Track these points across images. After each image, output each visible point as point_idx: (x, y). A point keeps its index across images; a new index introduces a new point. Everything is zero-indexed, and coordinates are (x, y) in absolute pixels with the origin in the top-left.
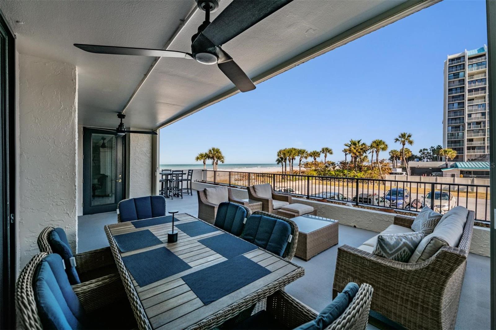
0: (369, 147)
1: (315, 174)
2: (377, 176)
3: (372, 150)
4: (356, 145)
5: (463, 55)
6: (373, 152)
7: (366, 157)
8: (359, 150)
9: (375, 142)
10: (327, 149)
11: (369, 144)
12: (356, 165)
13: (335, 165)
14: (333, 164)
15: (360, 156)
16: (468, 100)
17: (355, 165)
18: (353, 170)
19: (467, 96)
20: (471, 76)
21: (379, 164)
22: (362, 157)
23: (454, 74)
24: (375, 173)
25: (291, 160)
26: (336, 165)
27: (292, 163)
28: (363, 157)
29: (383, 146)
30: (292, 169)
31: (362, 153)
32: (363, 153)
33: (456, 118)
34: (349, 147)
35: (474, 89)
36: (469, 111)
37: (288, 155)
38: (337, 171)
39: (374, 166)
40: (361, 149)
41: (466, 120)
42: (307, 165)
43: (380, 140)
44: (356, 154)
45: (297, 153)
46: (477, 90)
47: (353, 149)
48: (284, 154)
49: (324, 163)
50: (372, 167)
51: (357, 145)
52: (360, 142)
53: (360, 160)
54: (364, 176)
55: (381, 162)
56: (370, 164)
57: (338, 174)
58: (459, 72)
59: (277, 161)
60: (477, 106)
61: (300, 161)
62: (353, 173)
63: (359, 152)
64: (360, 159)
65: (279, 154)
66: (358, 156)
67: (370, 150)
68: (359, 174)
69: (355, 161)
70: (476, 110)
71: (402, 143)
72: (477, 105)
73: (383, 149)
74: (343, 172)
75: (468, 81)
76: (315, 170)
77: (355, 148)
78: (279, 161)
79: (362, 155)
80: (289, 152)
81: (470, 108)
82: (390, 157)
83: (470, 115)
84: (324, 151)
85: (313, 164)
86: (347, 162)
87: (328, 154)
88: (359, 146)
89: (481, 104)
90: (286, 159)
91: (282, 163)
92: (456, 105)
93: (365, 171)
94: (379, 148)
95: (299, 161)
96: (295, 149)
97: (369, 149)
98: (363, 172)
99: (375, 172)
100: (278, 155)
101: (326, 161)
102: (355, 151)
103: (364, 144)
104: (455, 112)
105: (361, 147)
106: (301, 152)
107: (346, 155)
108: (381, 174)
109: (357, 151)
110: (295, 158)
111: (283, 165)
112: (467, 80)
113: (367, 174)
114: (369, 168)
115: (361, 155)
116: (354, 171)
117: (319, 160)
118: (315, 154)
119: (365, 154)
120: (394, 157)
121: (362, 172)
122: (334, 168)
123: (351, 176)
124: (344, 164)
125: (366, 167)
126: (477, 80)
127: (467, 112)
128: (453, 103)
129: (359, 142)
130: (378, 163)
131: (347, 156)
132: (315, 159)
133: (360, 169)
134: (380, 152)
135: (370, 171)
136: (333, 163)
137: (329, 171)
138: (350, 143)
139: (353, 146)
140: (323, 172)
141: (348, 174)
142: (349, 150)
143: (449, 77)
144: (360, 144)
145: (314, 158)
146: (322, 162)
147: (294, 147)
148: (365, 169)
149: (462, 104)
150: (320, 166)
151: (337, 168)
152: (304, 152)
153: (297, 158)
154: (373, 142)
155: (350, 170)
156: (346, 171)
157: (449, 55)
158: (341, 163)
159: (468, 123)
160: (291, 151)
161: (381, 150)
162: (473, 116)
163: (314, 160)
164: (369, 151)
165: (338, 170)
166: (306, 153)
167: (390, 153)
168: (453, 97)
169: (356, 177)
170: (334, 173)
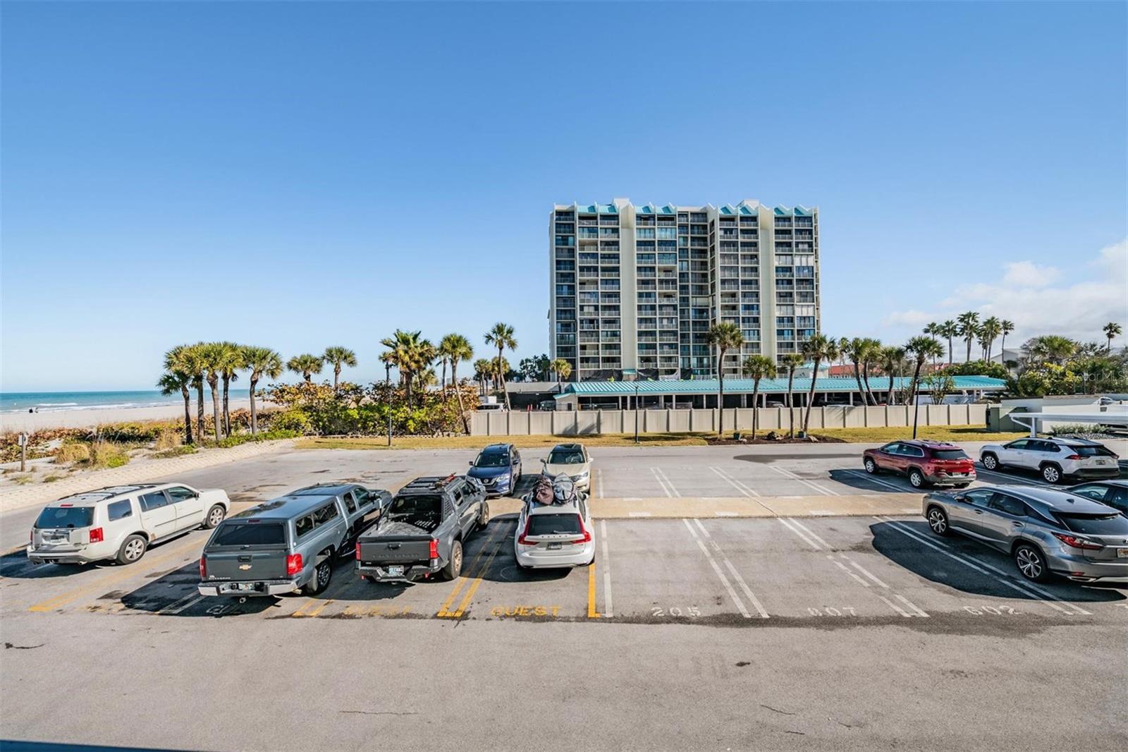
0: (436, 350)
1: (305, 419)
2: (454, 415)
3: (442, 358)
4: (409, 344)
5: (571, 210)
6: (445, 361)
7: (432, 373)
8: (417, 357)
9: (448, 339)
10: (340, 351)
11: (436, 342)
12: (411, 393)
13: (361, 393)
14: (356, 390)
15: (419, 371)
16: (580, 284)
17: (408, 392)
18: (404, 404)
19: (578, 278)
20: (582, 245)
21: (458, 388)
22: (424, 374)
23: (562, 236)
24: (449, 409)
25: (220, 383)
26: (364, 393)
27: (226, 390)
28: (426, 372)
29: (463, 350)
30: (226, 407)
31: (422, 364)
32: (425, 364)
33: (565, 310)
34: (394, 348)
35: (585, 267)
36: (582, 301)
37: (206, 365)
38: (365, 409)
39: (448, 395)
40: (421, 355)
41: (578, 316)
42: (280, 394)
43: (458, 335)
44: (409, 367)
45: (241, 360)
46: (589, 269)
47: (401, 353)
48: (190, 360)
49: (333, 387)
50: (445, 397)
51: (412, 345)
52: (419, 337)
53: (418, 380)
54: (427, 419)
55: (462, 385)
56: (440, 388)
57: (368, 417)
58: (568, 236)
59: (163, 383)
60: (589, 295)
61: (254, 383)
62: (403, 412)
63: (417, 362)
64: (420, 377)
65: (175, 360)
66: (414, 371)
67: (438, 357)
68: (417, 413)
69: (408, 384)
70: (589, 301)
71: (498, 345)
72: (589, 293)
73: (465, 356)
74: (379, 411)
75: (580, 253)
76: (305, 409)
77: (406, 352)
78: (170, 385)
79: (424, 369)
80: (207, 356)
81: (582, 295)
82: (475, 373)
83: (582, 308)
84: (332, 357)
85: (301, 392)
86: (390, 384)
87: (344, 365)
88: (416, 347)
89: (594, 292)
90: (199, 378)
91: (185, 390)
92: (565, 289)
93: (430, 406)
94: (457, 354)
95: (250, 384)
96: (233, 348)
97: (436, 356)
98: (425, 408)
99: (451, 406)
100: (169, 365)
101: (339, 382)
102: (407, 358)
103: (426, 343)
104: (565, 300)
105: (419, 350)
106: (252, 357)
107: (387, 368)
108: (462, 411)
109: (411, 357)
110: (234, 375)
111: (187, 399)
112: (578, 251)
113: (434, 412)
114: (438, 399)
115: (420, 368)
116: (405, 408)
117: (317, 379)
118: (305, 365)
119: (428, 367)
120: (483, 373)
121: (423, 408)
122: (358, 402)
123: (400, 420)
124: (382, 388)
125: (431, 395)
126: (588, 254)
127: (578, 303)
128: (562, 285)
129: (415, 337)
130: (455, 387)
131: (390, 370)
132: (308, 378)
133: (420, 401)
134: (459, 362)
135: (440, 406)
136: (357, 388)
137: (345, 408)
138: (395, 340)
139: (401, 348)
140: (327, 412)
141: (393, 414)
142: (394, 357)
143: (557, 240)
144: (419, 342)
145: (305, 374)
146: (329, 385)
147: (231, 341)
148: (431, 401)
149: (572, 288)
150: (320, 395)
151: (367, 400)
152: (264, 358)
153: (243, 377)
154: (446, 340)
155: (396, 405)
156: (386, 409)
157: (557, 204)
158: (376, 387)
159: (580, 320)
160: (220, 353)
161: (461, 358)
162: (586, 309)
163: (305, 380)
164: (437, 360)
165: (367, 407)
166: (272, 359)
167: (475, 365)
168: (562, 275)
169: (411, 422)
170: (358, 414)
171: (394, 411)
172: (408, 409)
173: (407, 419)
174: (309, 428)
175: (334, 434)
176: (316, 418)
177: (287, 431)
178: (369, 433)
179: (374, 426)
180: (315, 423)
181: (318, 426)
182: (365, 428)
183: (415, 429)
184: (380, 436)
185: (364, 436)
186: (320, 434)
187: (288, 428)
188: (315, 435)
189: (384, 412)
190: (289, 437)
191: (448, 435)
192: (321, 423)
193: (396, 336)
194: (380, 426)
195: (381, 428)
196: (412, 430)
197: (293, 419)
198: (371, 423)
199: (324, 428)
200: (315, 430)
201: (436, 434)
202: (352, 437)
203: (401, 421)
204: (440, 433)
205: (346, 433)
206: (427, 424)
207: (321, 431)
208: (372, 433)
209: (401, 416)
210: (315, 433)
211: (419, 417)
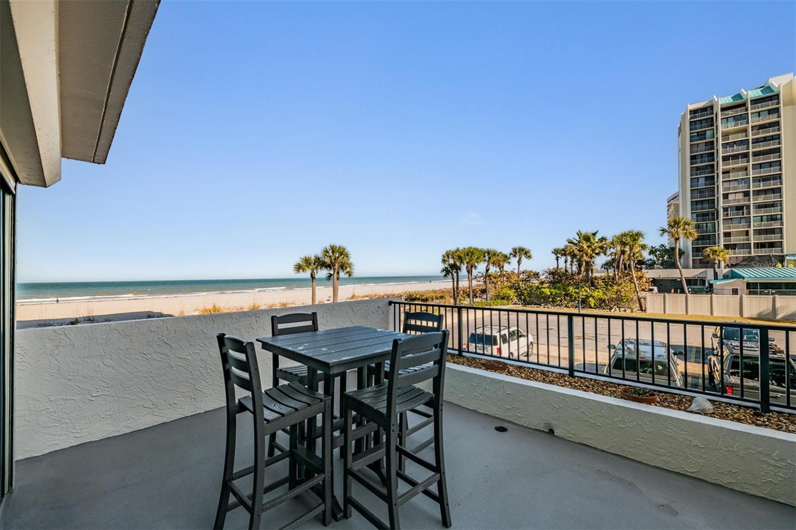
2: (631, 296)
4: (590, 240)
9: (626, 234)
16: (724, 173)
19: (721, 168)
34: (577, 245)
36: (727, 189)
38: (555, 288)
40: (601, 248)
41: (720, 205)
43: (636, 230)
44: (591, 257)
45: (481, 257)
48: (460, 258)
51: (593, 241)
54: (605, 297)
57: (556, 294)
59: (442, 271)
61: (487, 270)
62: (584, 291)
63: (596, 253)
65: (446, 258)
68: (596, 292)
75: (722, 144)
77: (588, 247)
78: (447, 272)
81: (727, 184)
83: (725, 196)
88: (595, 242)
91: (452, 275)
96: (478, 250)
100: (444, 261)
103: (603, 238)
105: (598, 244)
106: (488, 255)
108: (638, 292)
109: (593, 250)
110: (475, 266)
111: (453, 279)
112: (721, 142)
114: (609, 282)
116: (585, 288)
123: (582, 296)
127: (720, 192)
129: (595, 234)
130: (630, 270)
138: (578, 238)
139: (584, 243)
140: (526, 290)
141: (576, 293)
144: (598, 237)
148: (602, 283)
152: (495, 255)
154: (624, 235)
169: (591, 299)
170: (550, 291)
171: (577, 291)
172: (588, 290)
173: (587, 297)
174: (515, 300)
175: (531, 304)
176: (519, 293)
177: (503, 301)
178: (557, 305)
179: (561, 301)
180: (519, 296)
181: (520, 298)
182: (553, 302)
183: (595, 305)
184: (565, 308)
185: (553, 307)
186: (522, 304)
187: (503, 298)
188: (519, 304)
189: (569, 290)
190: (504, 305)
191: (625, 311)
192: (523, 297)
193: (578, 235)
194: (565, 301)
195: (566, 302)
196: (592, 305)
197: (506, 293)
198: (558, 299)
199: (524, 300)
200: (519, 301)
201: (614, 309)
202: (545, 307)
203: (583, 298)
204: (617, 309)
205: (540, 305)
206: (604, 301)
207: (522, 302)
208: (559, 305)
209: (583, 294)
210: (519, 303)
211: (598, 295)
